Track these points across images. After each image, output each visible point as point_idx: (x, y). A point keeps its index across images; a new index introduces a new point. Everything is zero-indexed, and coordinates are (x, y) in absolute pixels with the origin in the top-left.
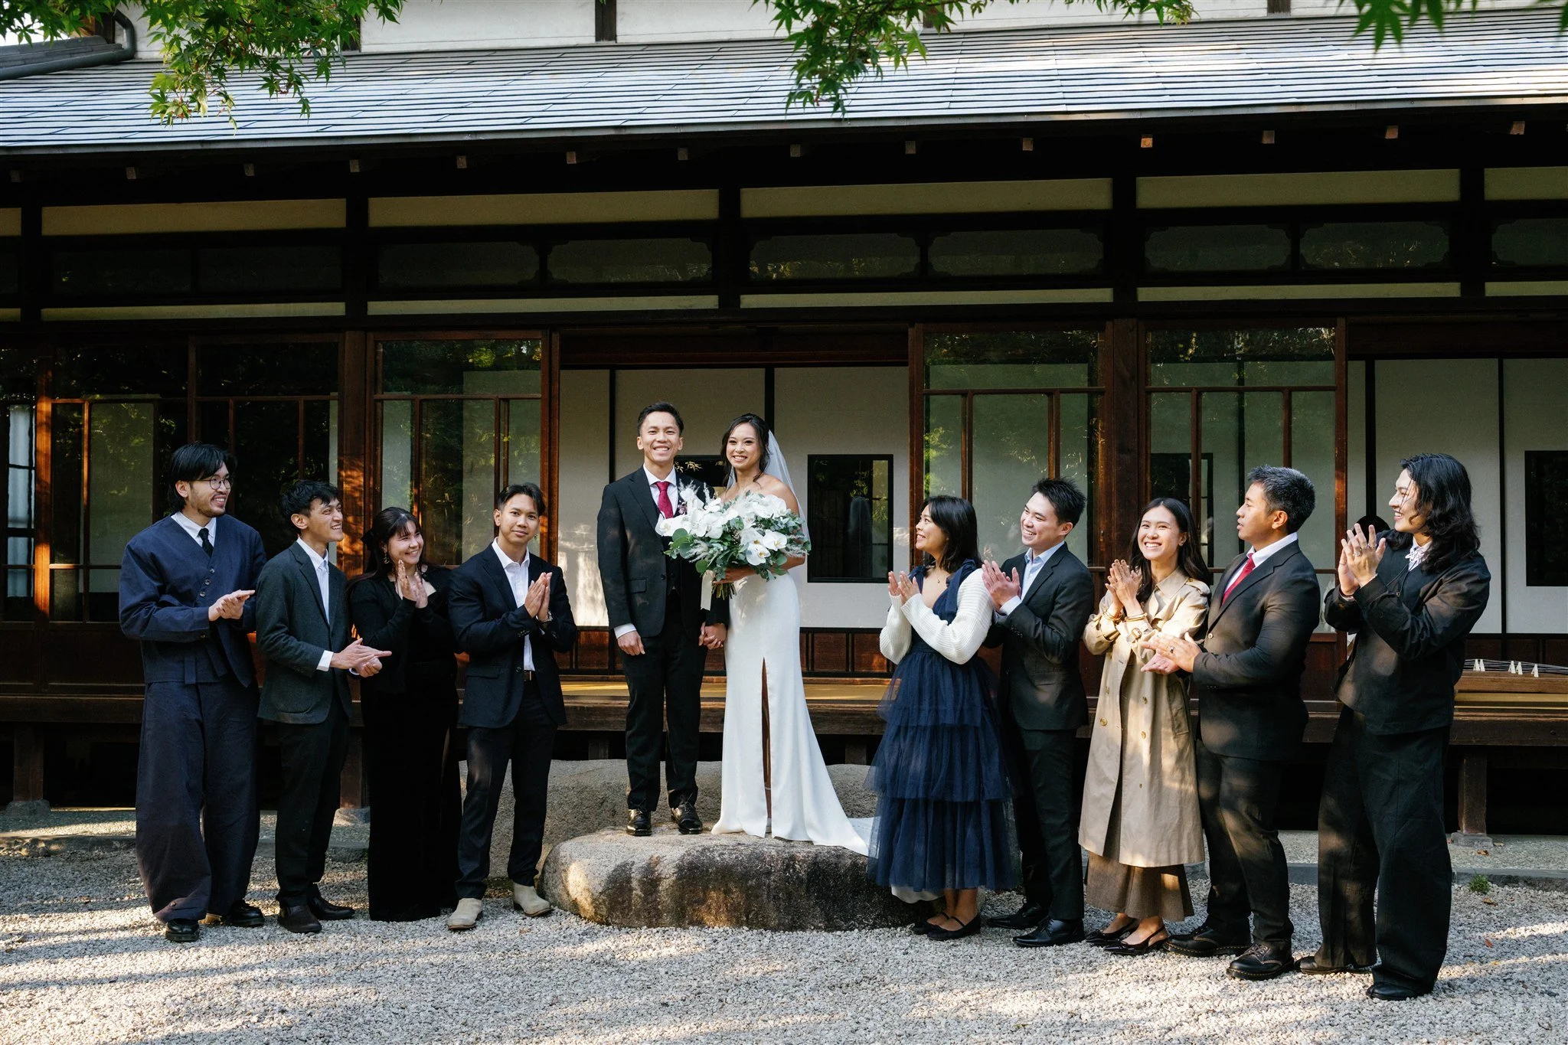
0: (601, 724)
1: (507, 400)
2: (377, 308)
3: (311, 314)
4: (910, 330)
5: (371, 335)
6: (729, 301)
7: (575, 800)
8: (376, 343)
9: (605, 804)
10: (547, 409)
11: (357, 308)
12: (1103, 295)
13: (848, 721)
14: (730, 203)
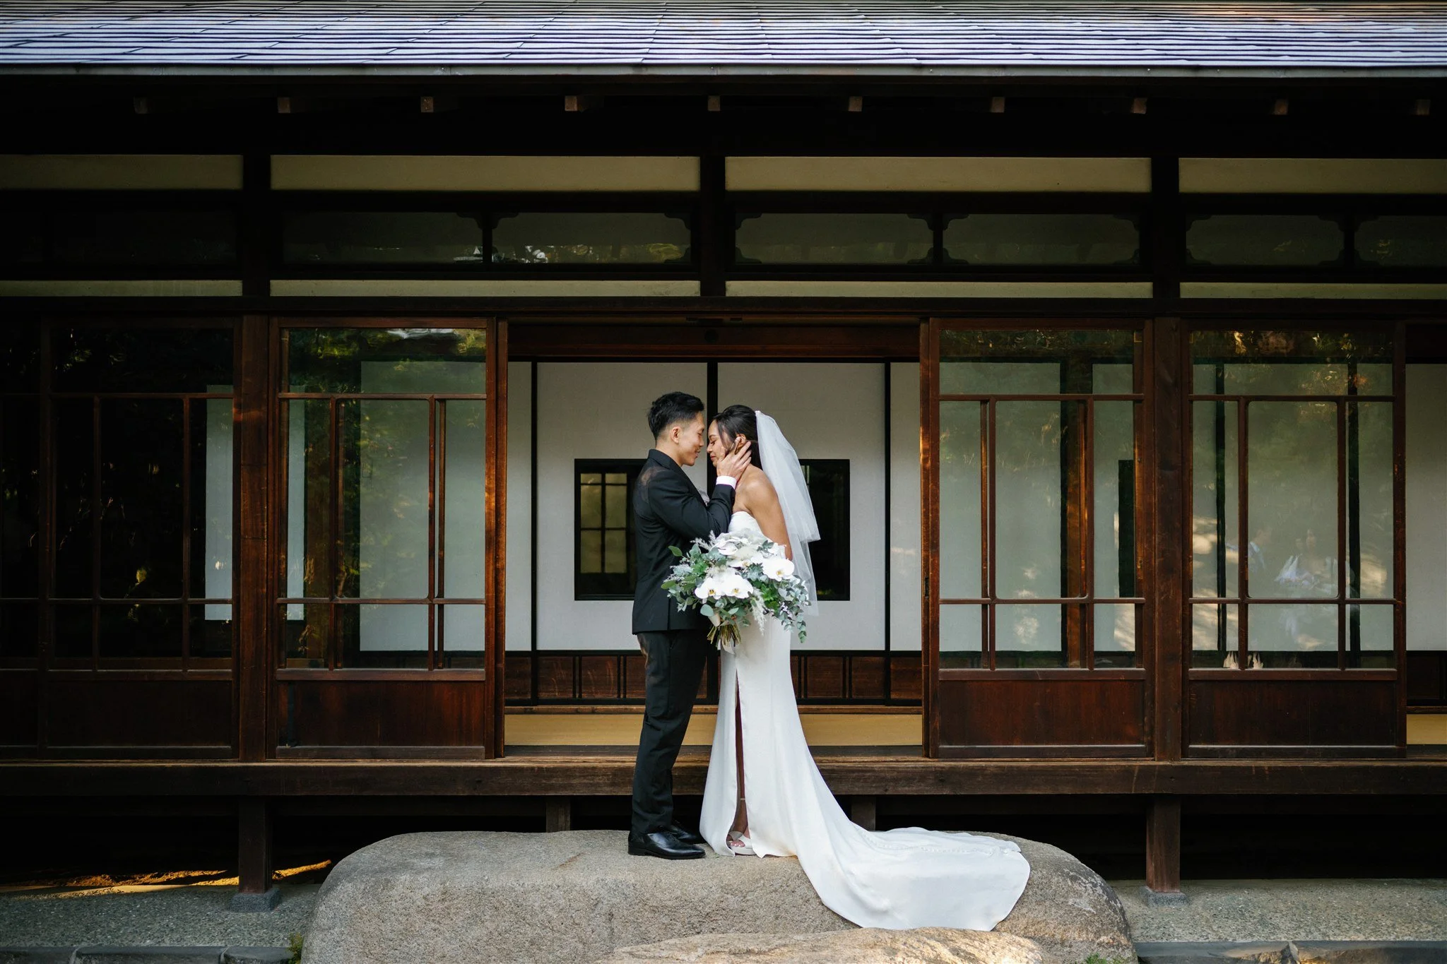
0: (564, 787)
1: (443, 401)
2: (282, 288)
3: (198, 294)
4: (923, 326)
5: (275, 320)
6: (713, 288)
7: (562, 901)
8: (281, 329)
9: (600, 905)
10: (494, 412)
11: (256, 288)
12: (1141, 290)
13: (858, 779)
14: (713, 174)
